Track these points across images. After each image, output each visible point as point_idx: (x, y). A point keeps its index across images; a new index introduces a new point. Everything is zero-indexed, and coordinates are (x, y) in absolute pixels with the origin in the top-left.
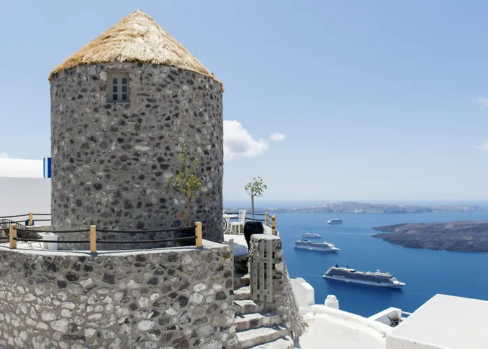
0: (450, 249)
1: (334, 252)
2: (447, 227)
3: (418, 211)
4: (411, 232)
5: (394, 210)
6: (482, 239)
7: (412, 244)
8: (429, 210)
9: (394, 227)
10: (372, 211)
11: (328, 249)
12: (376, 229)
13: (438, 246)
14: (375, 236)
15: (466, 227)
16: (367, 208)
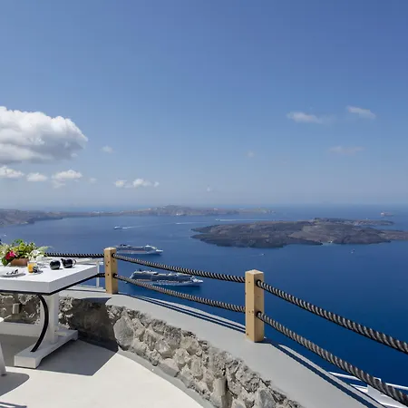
0: (253, 246)
1: (158, 254)
2: (251, 227)
3: (229, 213)
4: (224, 232)
5: (210, 213)
6: (277, 236)
7: (225, 243)
8: (236, 213)
9: (209, 228)
10: (192, 214)
11: (152, 252)
12: (194, 230)
13: (244, 243)
14: (194, 237)
15: (264, 227)
16: (187, 211)
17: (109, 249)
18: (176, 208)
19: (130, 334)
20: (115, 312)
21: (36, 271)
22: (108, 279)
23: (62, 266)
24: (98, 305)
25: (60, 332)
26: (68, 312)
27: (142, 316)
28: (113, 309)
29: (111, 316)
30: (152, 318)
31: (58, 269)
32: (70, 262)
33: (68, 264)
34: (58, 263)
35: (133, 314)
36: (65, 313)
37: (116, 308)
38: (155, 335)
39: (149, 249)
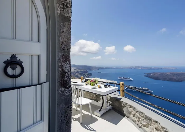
0: (168, 81)
1: (131, 80)
2: (168, 74)
3: (158, 69)
4: (156, 75)
5: (151, 69)
7: (156, 78)
8: (161, 69)
9: (150, 73)
10: (144, 69)
12: (145, 74)
13: (164, 79)
14: (145, 76)
15: (173, 74)
16: (142, 68)
17: (122, 82)
18: (139, 67)
19: (130, 113)
20: (124, 104)
21: (100, 88)
22: (121, 92)
23: (107, 87)
24: (118, 100)
25: (107, 107)
26: (109, 100)
27: (134, 108)
28: (123, 103)
29: (123, 105)
30: (139, 110)
31: (106, 87)
32: (110, 86)
33: (109, 86)
34: (106, 86)
35: (131, 106)
36: (108, 100)
37: (125, 103)
38: (140, 117)
39: (129, 79)
